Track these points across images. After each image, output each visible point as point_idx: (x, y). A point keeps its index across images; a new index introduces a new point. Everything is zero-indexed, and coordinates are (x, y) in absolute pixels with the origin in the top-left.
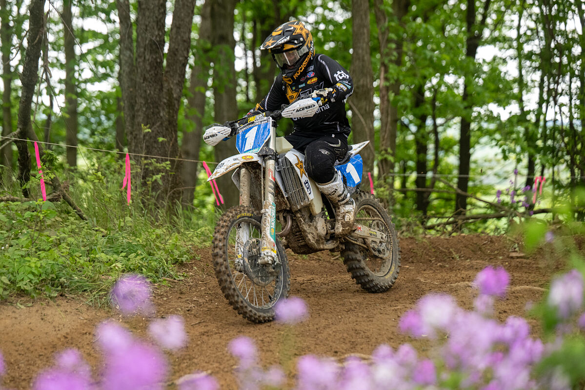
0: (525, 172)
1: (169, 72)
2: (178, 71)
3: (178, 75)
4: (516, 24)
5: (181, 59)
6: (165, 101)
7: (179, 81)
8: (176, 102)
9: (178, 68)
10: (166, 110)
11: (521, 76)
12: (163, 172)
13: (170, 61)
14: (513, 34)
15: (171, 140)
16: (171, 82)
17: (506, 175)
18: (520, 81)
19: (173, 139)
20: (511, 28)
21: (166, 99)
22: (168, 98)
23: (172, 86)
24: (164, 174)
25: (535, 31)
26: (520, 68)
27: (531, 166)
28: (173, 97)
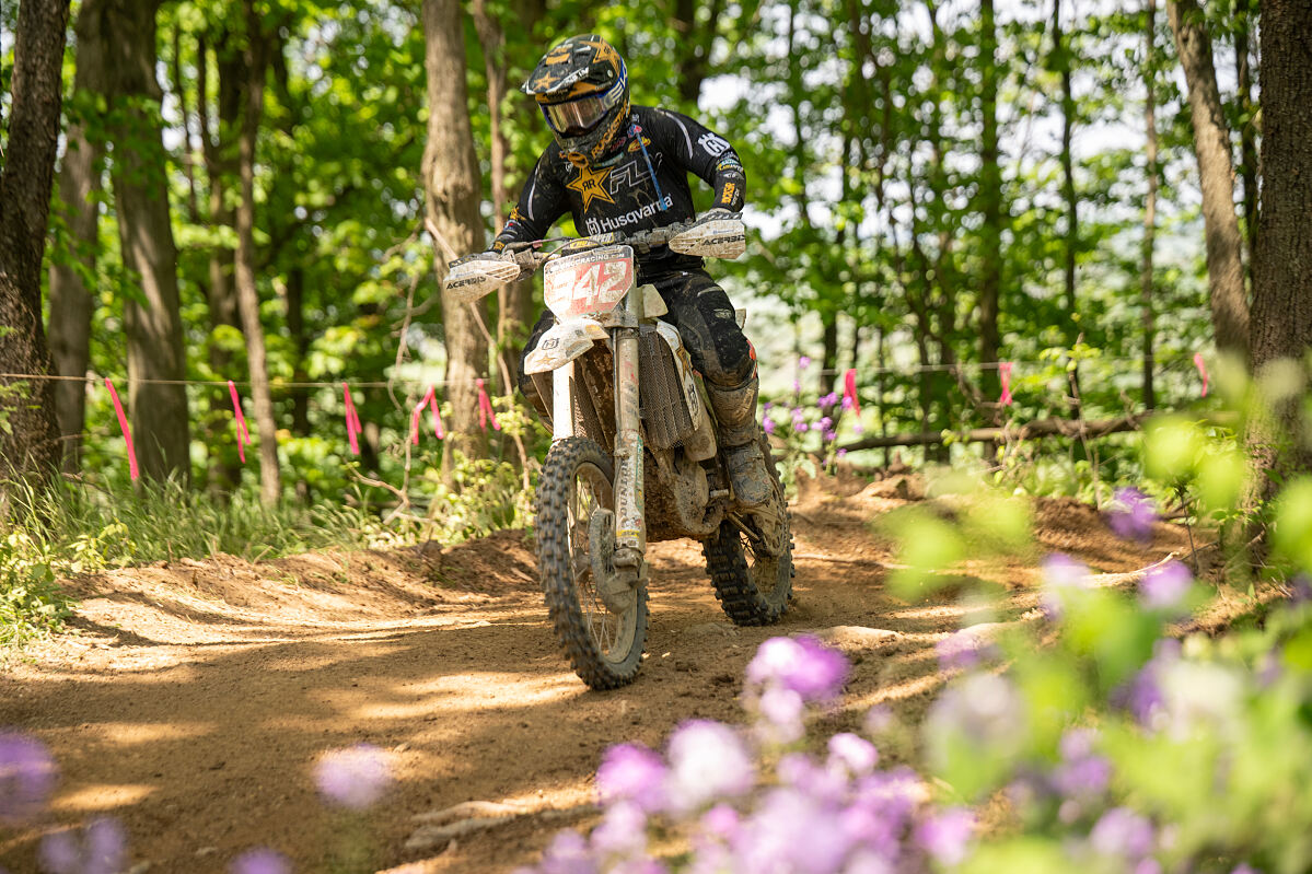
0: (818, 351)
1: (15, 174)
2: (37, 173)
3: (36, 181)
4: (783, 27)
5: (40, 144)
6: (9, 241)
7: (39, 195)
8: (34, 242)
9: (36, 166)
10: (14, 262)
11: (801, 142)
12: (12, 406)
13: (15, 150)
14: (779, 48)
15: (28, 330)
16: (20, 198)
17: (776, 360)
18: (799, 151)
19: (33, 329)
20: (775, 36)
21: (10, 236)
22: (15, 234)
23: (24, 207)
24: (15, 409)
25: (826, 41)
26: (797, 123)
27: (829, 339)
28: (27, 233)
